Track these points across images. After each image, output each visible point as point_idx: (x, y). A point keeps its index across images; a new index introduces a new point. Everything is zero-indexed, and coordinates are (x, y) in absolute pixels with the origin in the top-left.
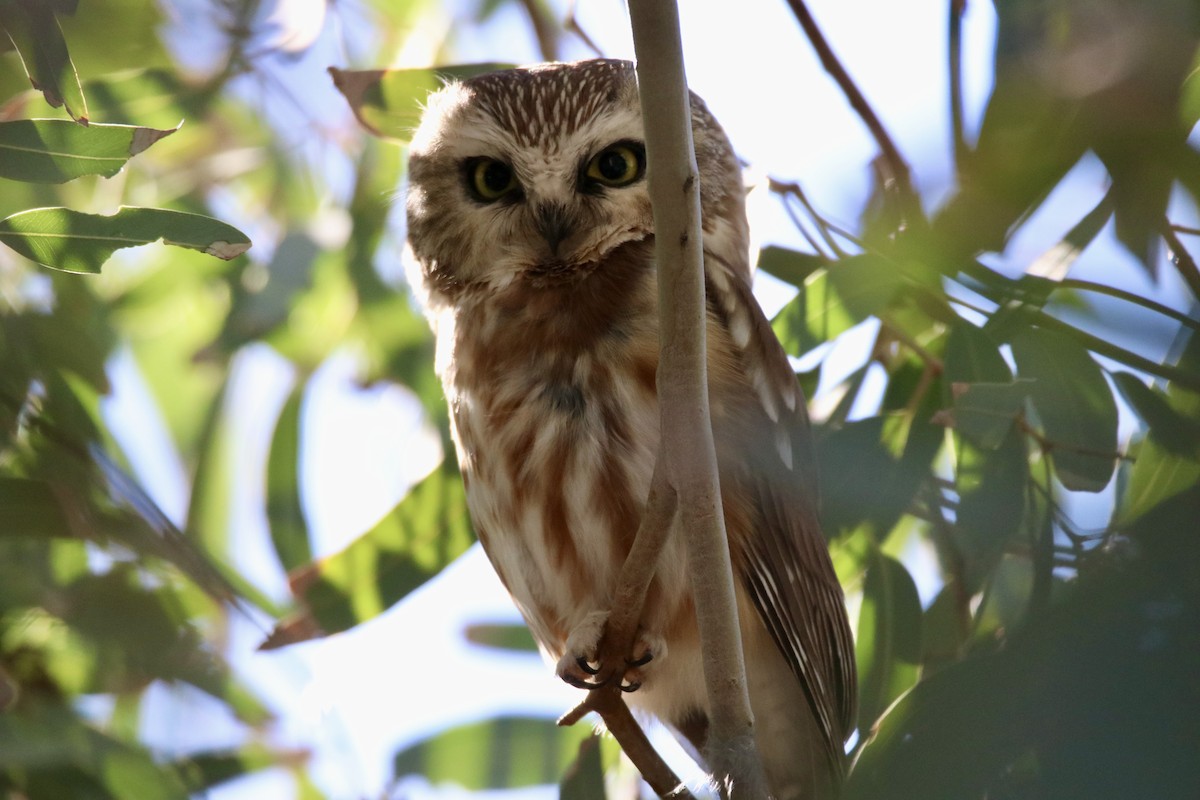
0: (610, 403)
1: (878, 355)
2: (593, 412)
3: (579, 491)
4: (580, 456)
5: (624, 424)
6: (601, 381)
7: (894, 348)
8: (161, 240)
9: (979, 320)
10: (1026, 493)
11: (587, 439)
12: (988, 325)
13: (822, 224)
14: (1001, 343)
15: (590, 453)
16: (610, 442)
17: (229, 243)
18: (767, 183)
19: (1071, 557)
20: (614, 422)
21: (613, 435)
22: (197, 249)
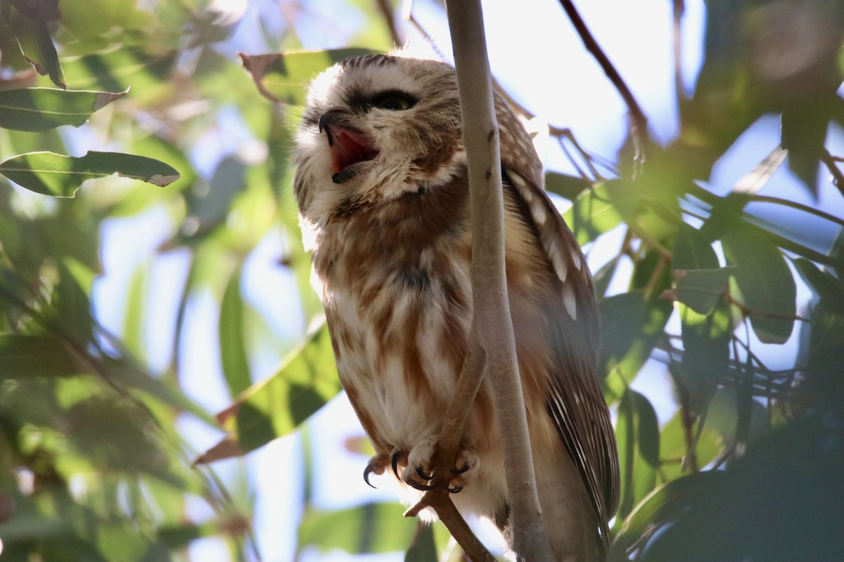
0: (450, 279)
1: (626, 250)
2: (436, 286)
3: (429, 343)
4: (428, 318)
5: (461, 294)
6: (441, 266)
7: (636, 244)
8: (116, 174)
9: (697, 224)
10: (731, 346)
11: (432, 305)
12: (703, 228)
13: (587, 157)
14: (713, 240)
15: (435, 314)
16: (449, 305)
17: (164, 175)
18: (547, 130)
19: (764, 388)
20: (452, 292)
21: (452, 302)
22: (142, 179)
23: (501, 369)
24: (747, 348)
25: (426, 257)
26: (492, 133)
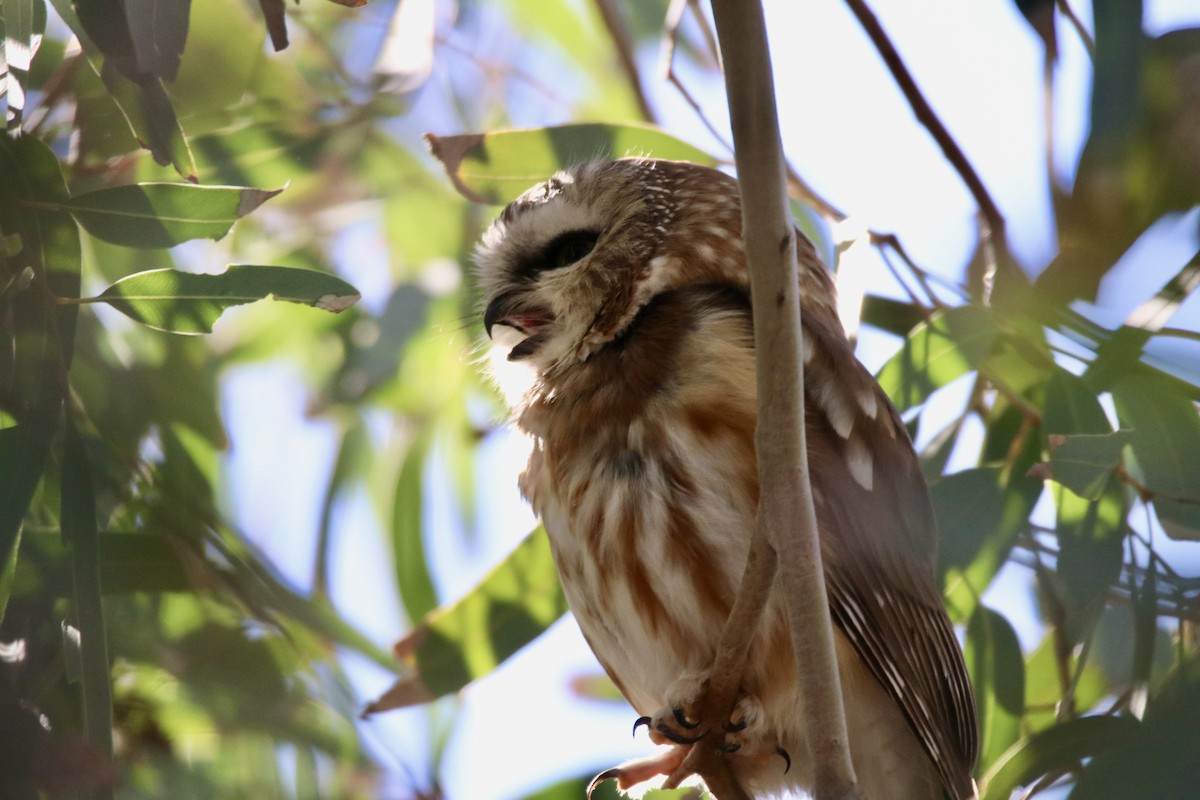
1: (975, 406)
2: (653, 470)
3: (653, 548)
4: (646, 516)
6: (655, 440)
7: (990, 399)
8: (270, 296)
9: (1077, 368)
10: (1126, 543)
11: (650, 497)
12: (1087, 373)
13: (920, 275)
14: (1100, 391)
15: (655, 512)
17: (338, 295)
18: (868, 237)
19: (1172, 605)
20: (676, 477)
21: (675, 487)
22: (307, 303)
23: (798, 576)
24: (1149, 546)
25: (636, 432)
26: (786, 241)
